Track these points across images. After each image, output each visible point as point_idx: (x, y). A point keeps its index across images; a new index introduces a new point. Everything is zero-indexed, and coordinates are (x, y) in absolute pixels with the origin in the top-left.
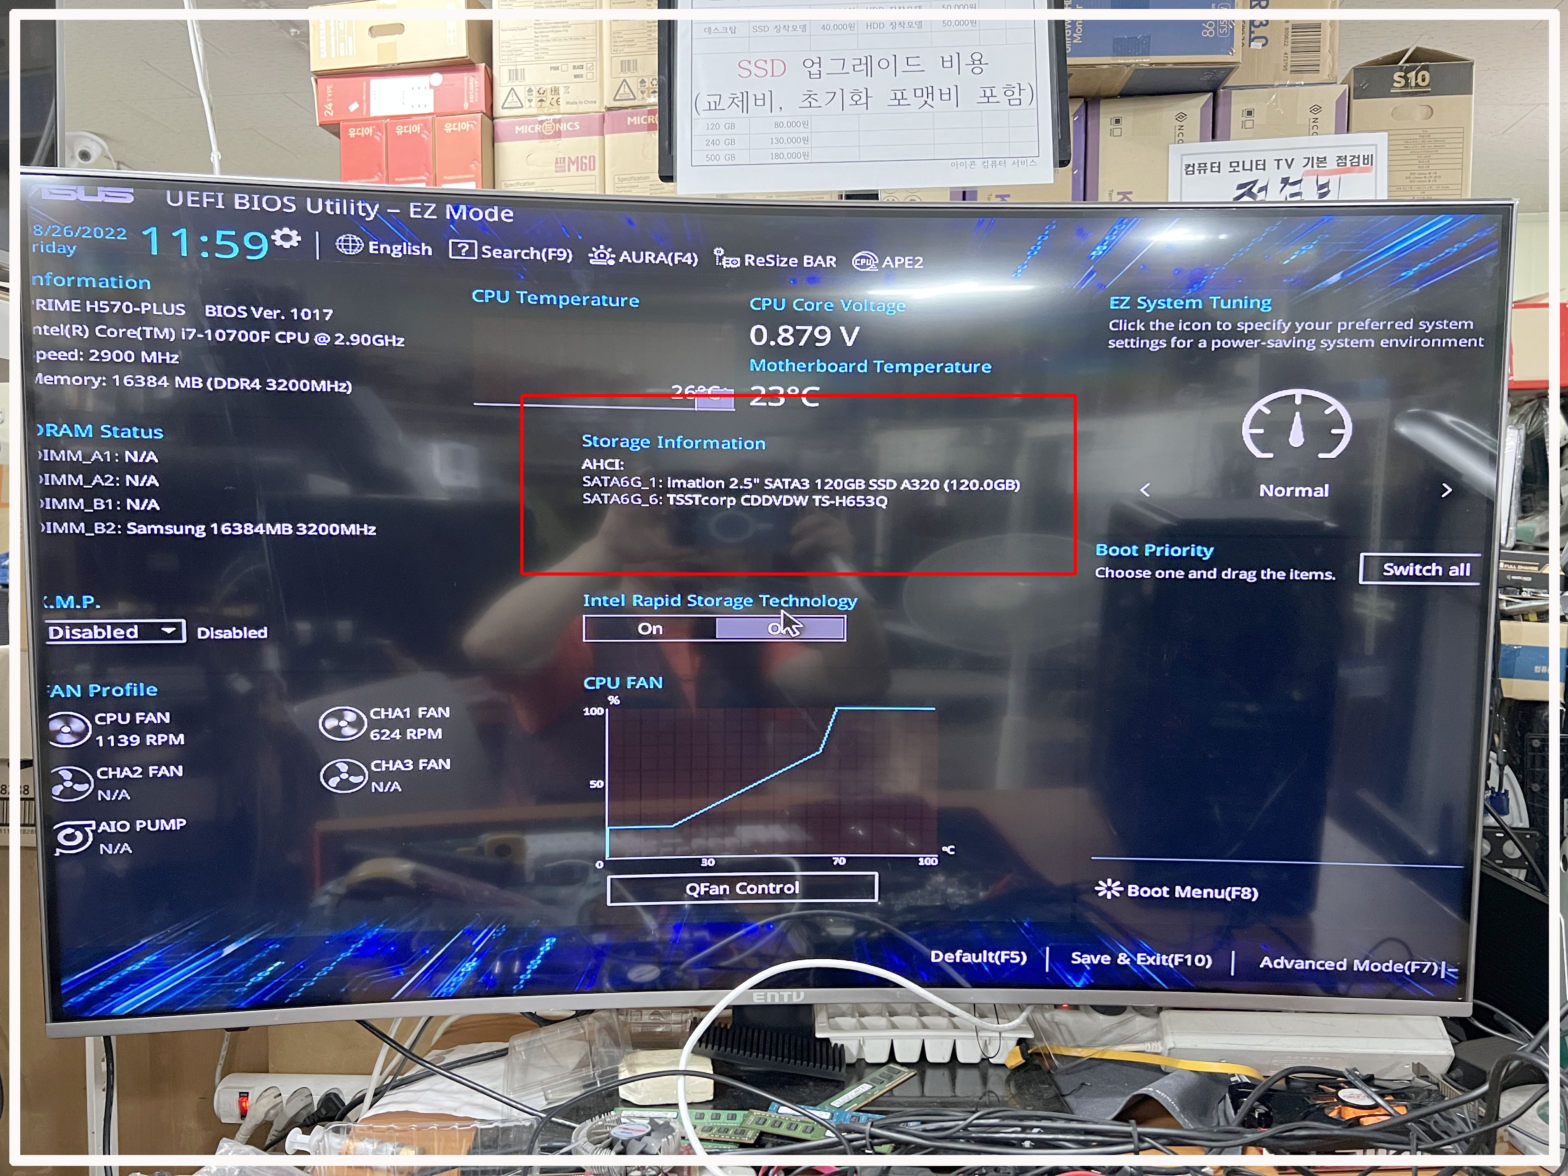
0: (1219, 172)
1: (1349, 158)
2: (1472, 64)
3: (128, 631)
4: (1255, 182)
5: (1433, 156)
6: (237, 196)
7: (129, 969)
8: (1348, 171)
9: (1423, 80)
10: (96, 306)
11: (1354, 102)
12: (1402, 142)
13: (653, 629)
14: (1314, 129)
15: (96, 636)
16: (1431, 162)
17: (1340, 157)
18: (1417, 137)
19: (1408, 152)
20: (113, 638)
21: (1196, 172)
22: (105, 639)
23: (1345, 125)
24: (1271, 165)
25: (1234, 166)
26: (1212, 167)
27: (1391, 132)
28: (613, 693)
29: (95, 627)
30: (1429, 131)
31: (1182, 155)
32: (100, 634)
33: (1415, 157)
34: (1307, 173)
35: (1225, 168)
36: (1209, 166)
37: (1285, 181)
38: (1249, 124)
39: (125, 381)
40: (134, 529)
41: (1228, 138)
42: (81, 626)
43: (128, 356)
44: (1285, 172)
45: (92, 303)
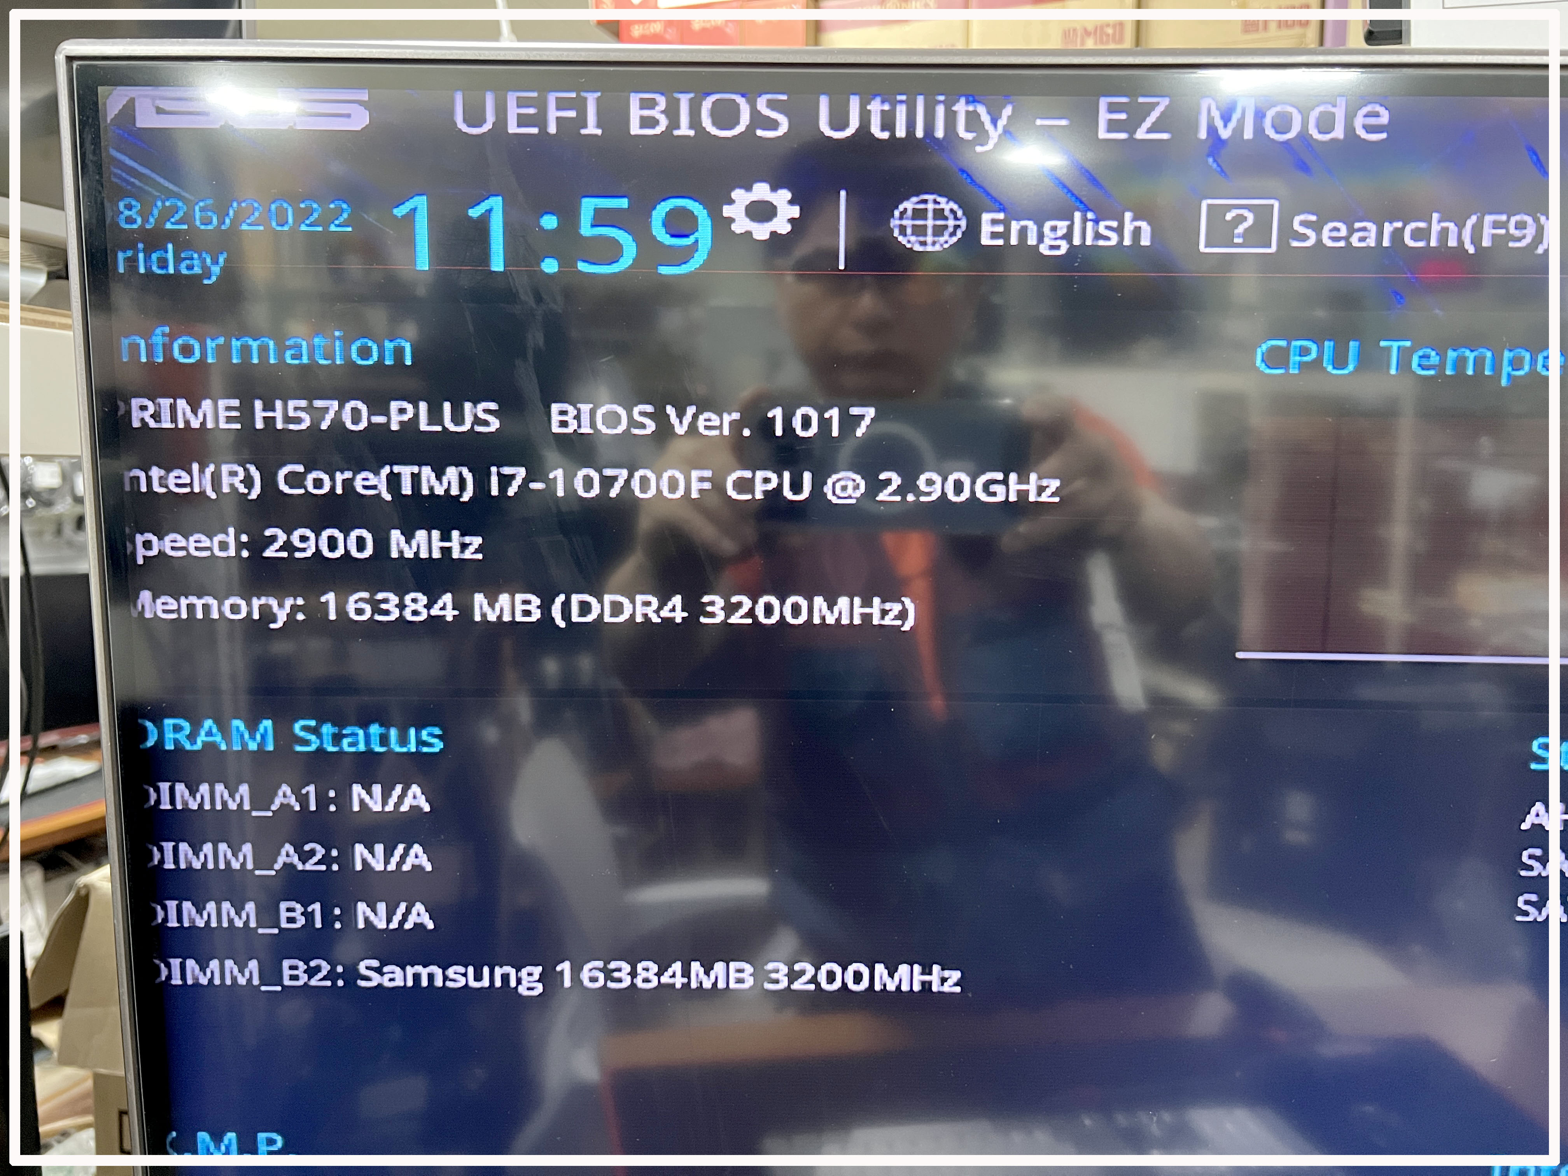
6: (634, 101)
10: (278, 414)
39: (351, 608)
40: (374, 975)
43: (357, 543)
45: (269, 406)
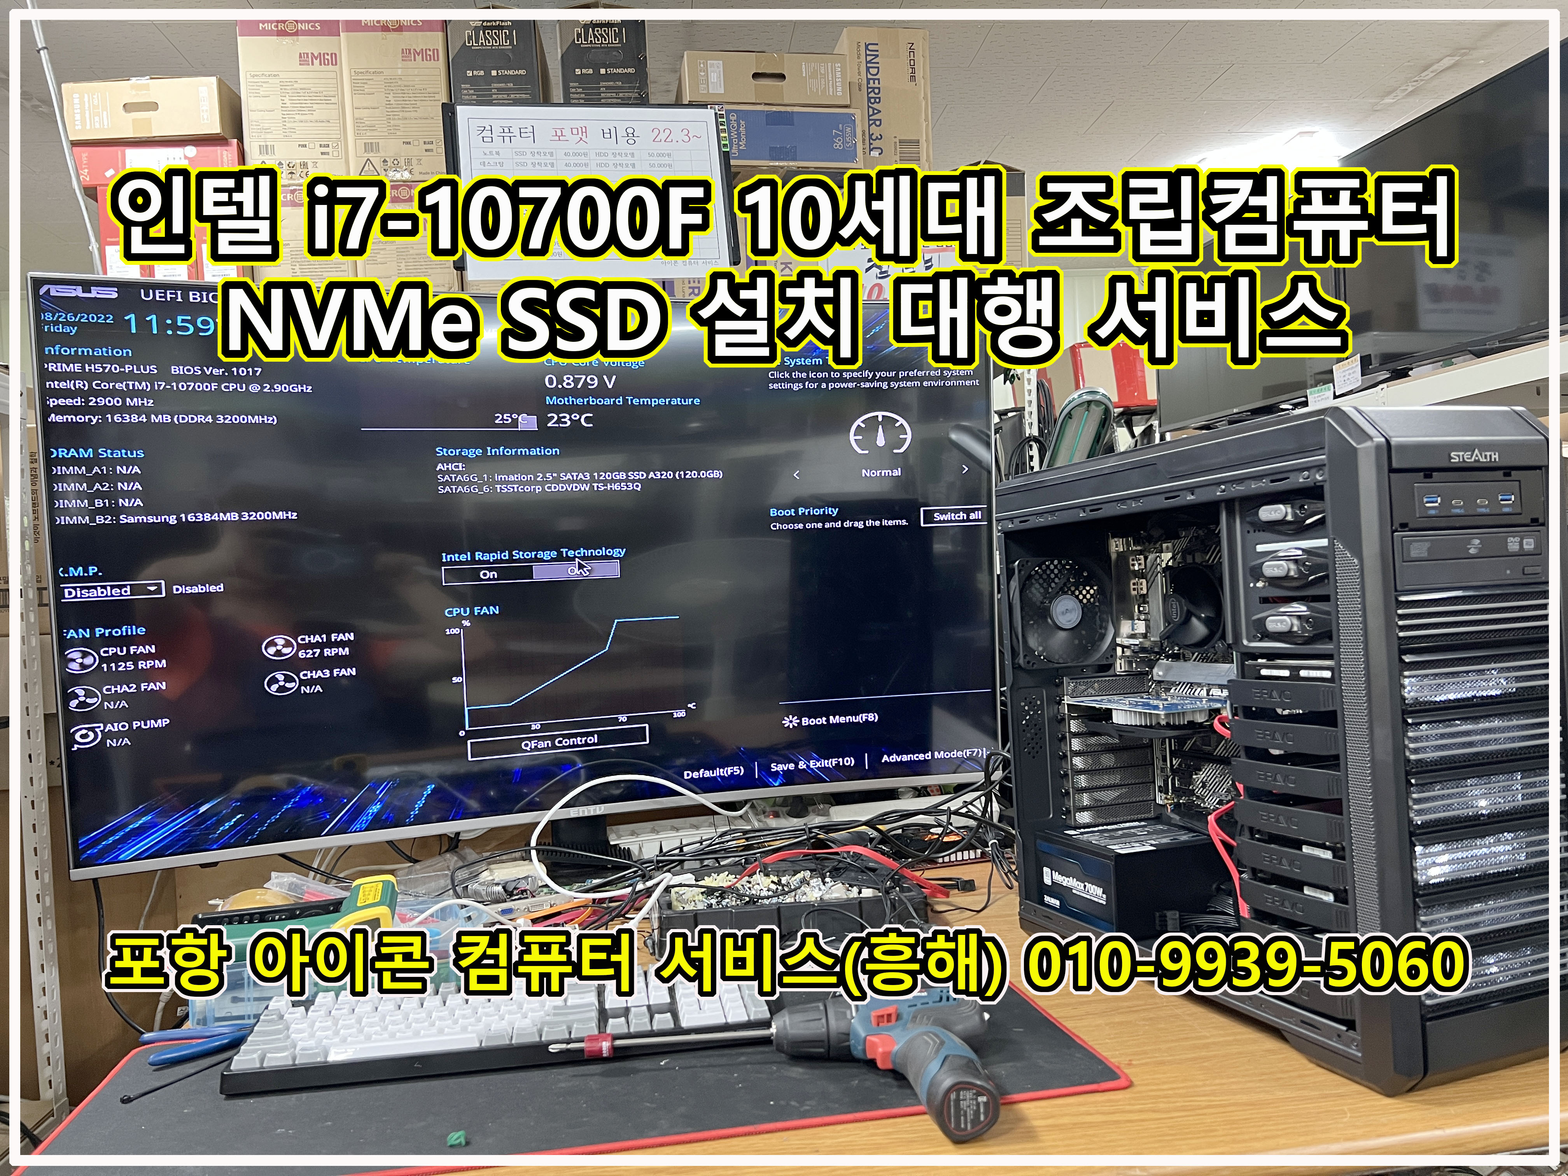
3: (123, 590)
6: (191, 293)
7: (131, 826)
10: (93, 368)
13: (490, 575)
15: (100, 594)
20: (112, 596)
22: (107, 596)
28: (465, 618)
29: (99, 588)
32: (102, 593)
39: (115, 418)
40: (124, 519)
42: (88, 588)
43: (116, 402)
45: (90, 366)
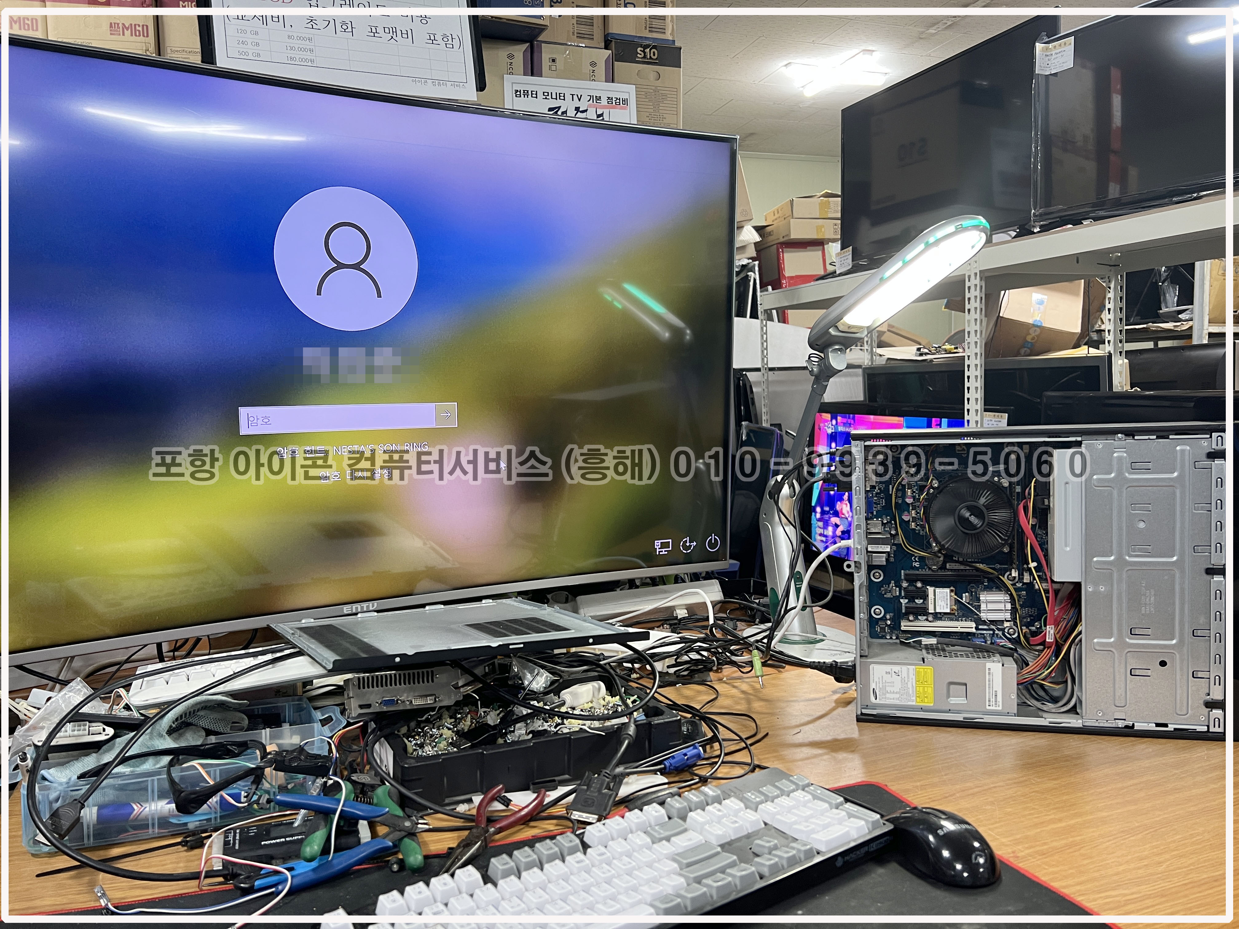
0: (536, 97)
1: (614, 99)
2: (681, 48)
4: (559, 108)
5: (661, 105)
8: (613, 108)
9: (654, 55)
11: (616, 63)
12: (643, 93)
14: (592, 77)
16: (661, 108)
17: (609, 98)
18: (651, 91)
19: (647, 100)
21: (522, 96)
23: (611, 78)
24: (568, 97)
25: (546, 95)
26: (532, 94)
27: (638, 86)
30: (659, 88)
31: (512, 83)
33: (651, 104)
34: (590, 106)
35: (540, 95)
36: (530, 92)
37: (577, 109)
38: (553, 68)
41: (540, 75)
44: (577, 104)
